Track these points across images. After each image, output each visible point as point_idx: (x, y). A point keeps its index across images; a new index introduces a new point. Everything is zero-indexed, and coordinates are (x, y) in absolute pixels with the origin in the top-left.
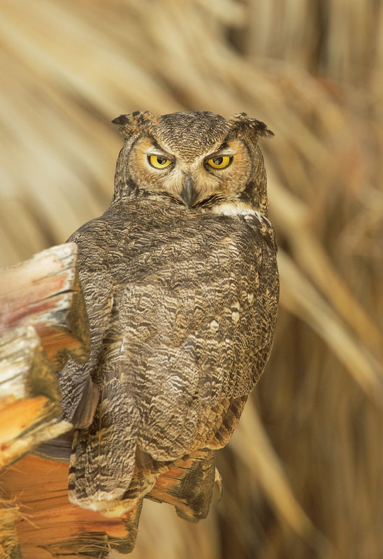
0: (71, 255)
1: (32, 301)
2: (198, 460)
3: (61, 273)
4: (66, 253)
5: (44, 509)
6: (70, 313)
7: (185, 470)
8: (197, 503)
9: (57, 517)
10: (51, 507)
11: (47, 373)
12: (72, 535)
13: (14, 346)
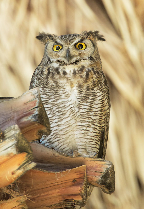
0: (37, 92)
1: (24, 111)
2: (107, 169)
3: (34, 100)
4: (35, 92)
5: (46, 192)
6: (39, 116)
7: (102, 174)
8: (109, 186)
9: (52, 194)
10: (49, 191)
11: (25, 143)
12: (60, 201)
13: (10, 133)
